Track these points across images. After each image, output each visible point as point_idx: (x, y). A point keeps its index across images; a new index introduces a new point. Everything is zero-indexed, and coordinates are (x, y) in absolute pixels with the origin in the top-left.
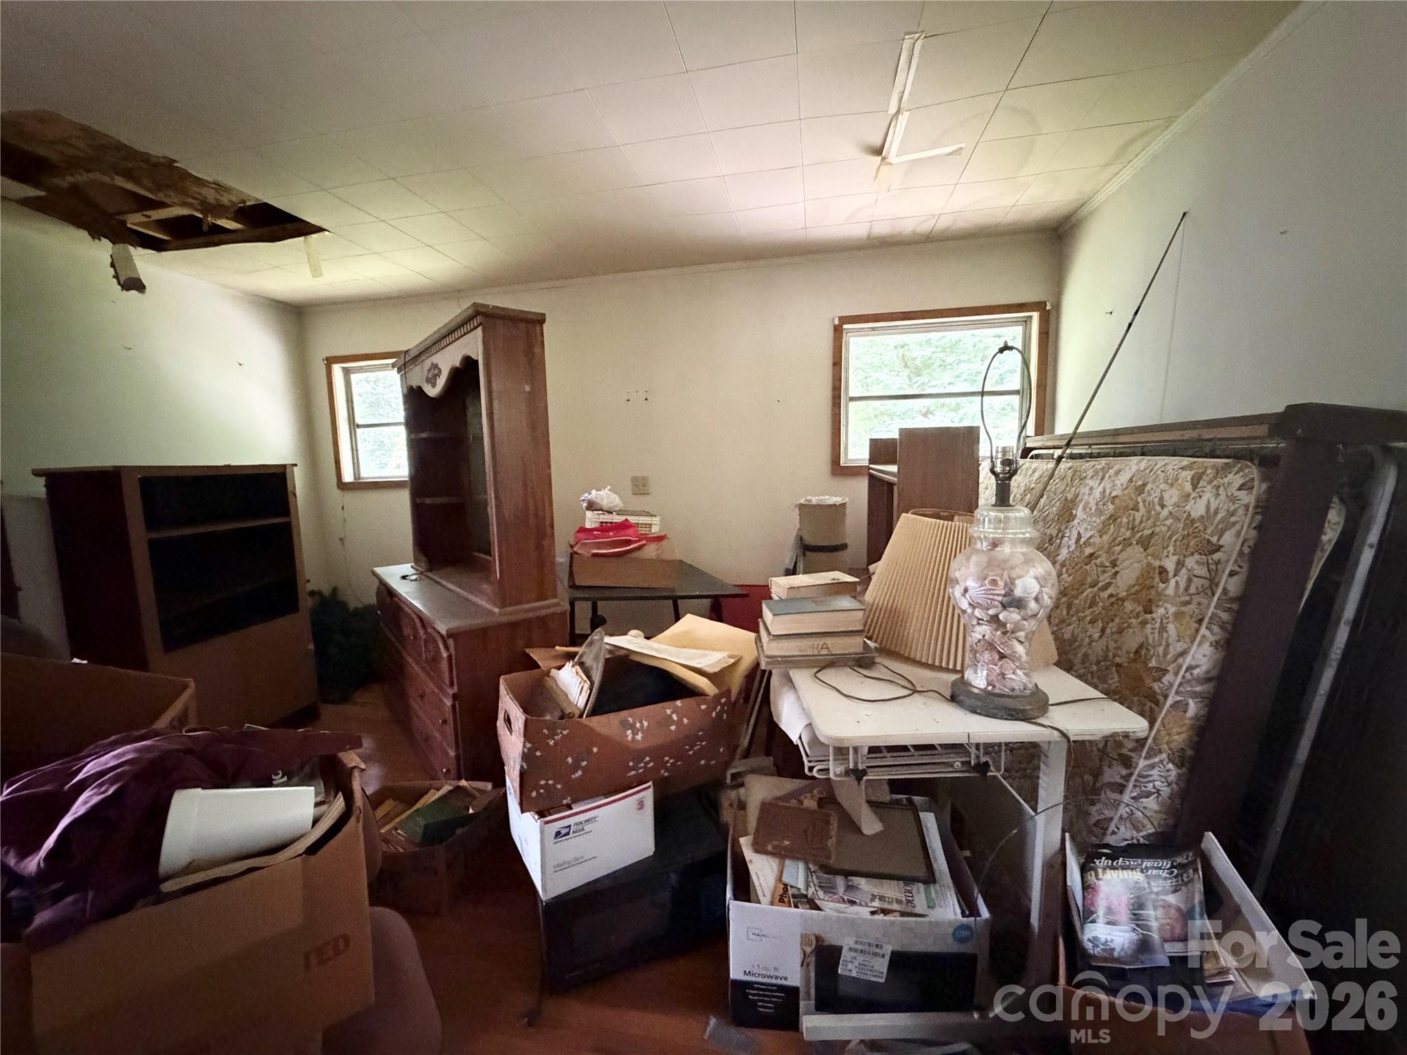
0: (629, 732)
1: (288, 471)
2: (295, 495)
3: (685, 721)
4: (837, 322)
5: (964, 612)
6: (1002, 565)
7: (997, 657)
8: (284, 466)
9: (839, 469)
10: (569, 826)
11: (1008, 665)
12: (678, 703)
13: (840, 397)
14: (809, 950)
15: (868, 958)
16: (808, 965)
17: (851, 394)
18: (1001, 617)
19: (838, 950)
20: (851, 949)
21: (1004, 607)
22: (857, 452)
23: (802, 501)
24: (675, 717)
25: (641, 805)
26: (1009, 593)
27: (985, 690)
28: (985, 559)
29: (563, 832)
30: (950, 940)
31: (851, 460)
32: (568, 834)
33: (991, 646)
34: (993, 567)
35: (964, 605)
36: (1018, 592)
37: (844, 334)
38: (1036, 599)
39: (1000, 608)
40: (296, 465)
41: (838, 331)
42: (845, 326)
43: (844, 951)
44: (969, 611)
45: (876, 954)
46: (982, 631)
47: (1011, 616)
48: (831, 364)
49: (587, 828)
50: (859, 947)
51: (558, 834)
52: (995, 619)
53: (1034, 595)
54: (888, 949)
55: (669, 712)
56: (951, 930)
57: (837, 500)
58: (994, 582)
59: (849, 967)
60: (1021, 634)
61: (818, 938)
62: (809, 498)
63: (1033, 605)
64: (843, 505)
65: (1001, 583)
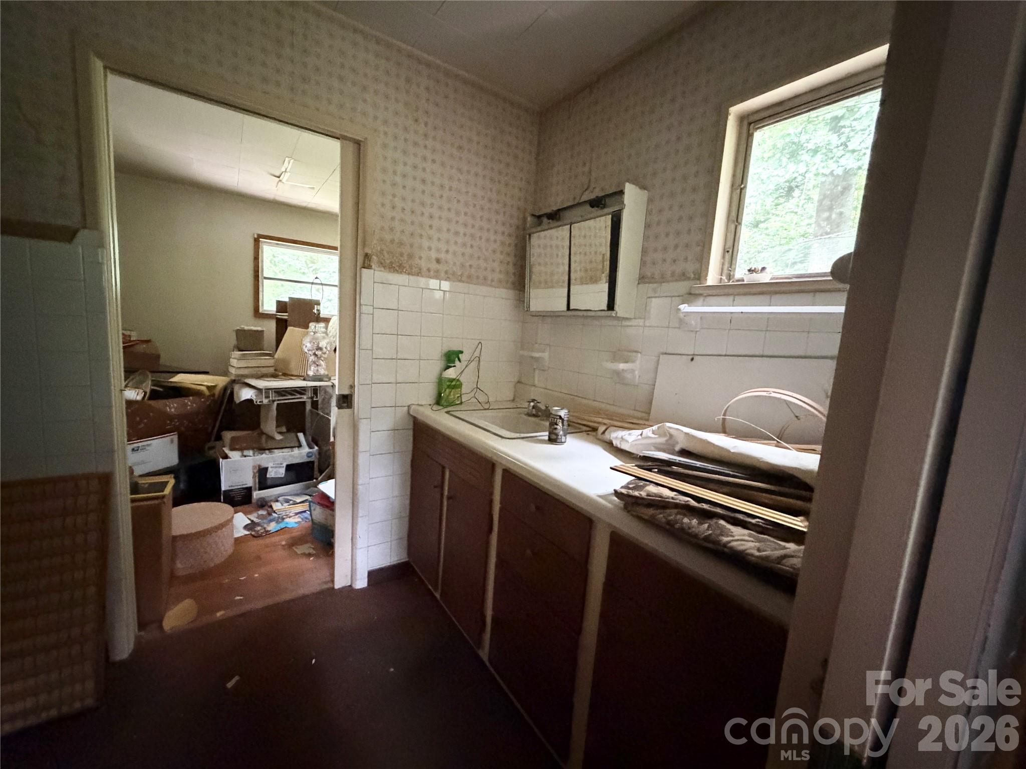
0: (168, 408)
3: (194, 405)
4: (256, 236)
5: (306, 353)
6: (317, 339)
7: (316, 365)
9: (258, 314)
10: (139, 447)
11: (319, 368)
12: (191, 398)
13: (258, 276)
14: (255, 471)
15: (277, 469)
16: (255, 477)
17: (265, 276)
18: (316, 353)
19: (266, 469)
20: (272, 467)
21: (317, 350)
22: (269, 306)
23: (238, 328)
24: (189, 403)
25: (172, 441)
26: (318, 346)
27: (313, 375)
28: (312, 337)
29: (136, 449)
30: (306, 457)
31: (265, 311)
32: (138, 450)
33: (314, 362)
34: (314, 340)
35: (306, 351)
36: (320, 346)
37: (260, 244)
38: (326, 348)
39: (316, 350)
41: (257, 241)
42: (261, 239)
43: (270, 469)
44: (308, 352)
45: (280, 467)
46: (312, 358)
47: (319, 353)
48: (253, 258)
49: (147, 448)
50: (274, 466)
51: (133, 450)
52: (315, 354)
53: (325, 346)
54: (284, 465)
55: (186, 401)
56: (306, 454)
57: (259, 329)
58: (314, 343)
59: (271, 474)
60: (322, 358)
61: (259, 466)
62: (242, 326)
63: (324, 349)
64: (262, 331)
65: (316, 343)
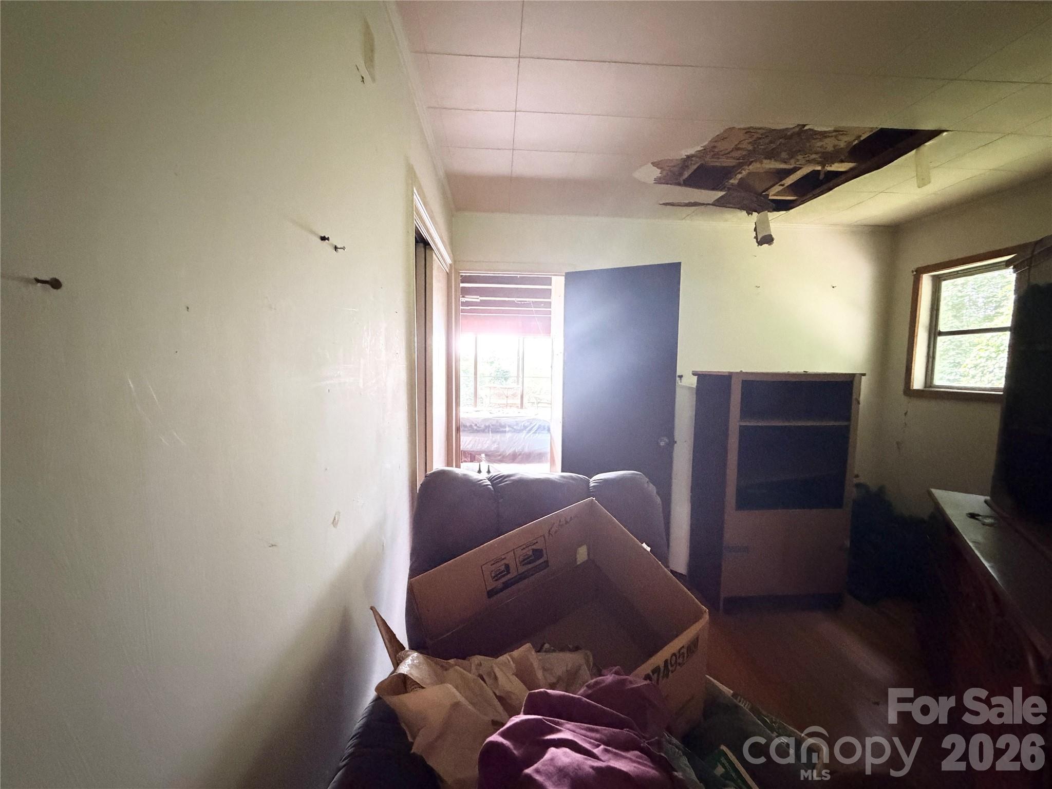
1: (856, 379)
2: (859, 403)
8: (853, 375)
40: (864, 375)
